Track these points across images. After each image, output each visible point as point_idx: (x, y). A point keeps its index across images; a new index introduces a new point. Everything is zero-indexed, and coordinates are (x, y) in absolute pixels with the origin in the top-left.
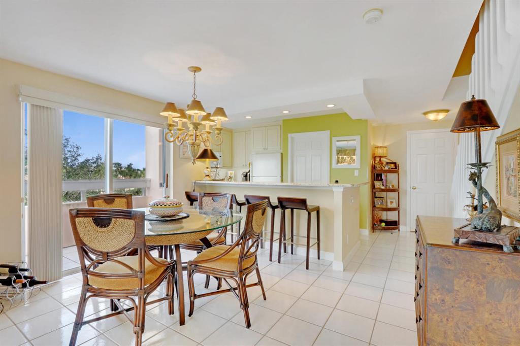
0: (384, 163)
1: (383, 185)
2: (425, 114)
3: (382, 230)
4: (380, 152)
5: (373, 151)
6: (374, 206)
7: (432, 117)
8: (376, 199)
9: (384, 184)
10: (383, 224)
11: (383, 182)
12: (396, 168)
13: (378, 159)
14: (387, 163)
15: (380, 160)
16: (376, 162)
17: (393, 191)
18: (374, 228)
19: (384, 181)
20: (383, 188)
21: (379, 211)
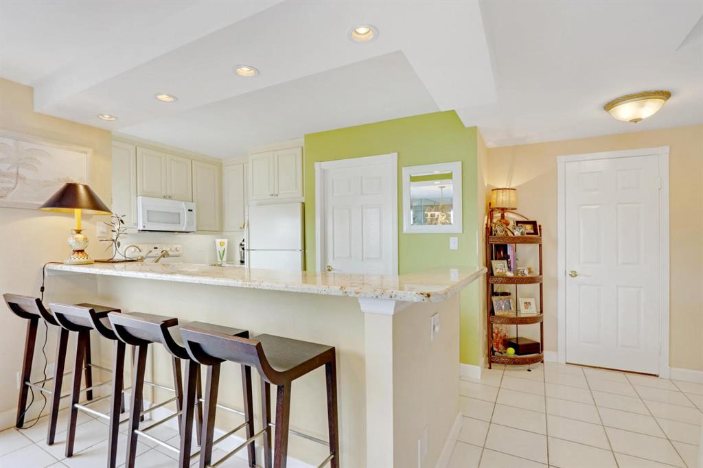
0: (512, 223)
1: (509, 268)
2: (609, 106)
3: (508, 364)
4: (502, 199)
5: (489, 197)
6: (491, 312)
7: (626, 112)
8: (495, 299)
9: (512, 266)
10: (511, 351)
11: (509, 263)
12: (536, 233)
13: (497, 215)
14: (518, 222)
15: (503, 216)
16: (495, 221)
17: (531, 280)
18: (492, 359)
19: (511, 259)
20: (510, 274)
21: (502, 323)
